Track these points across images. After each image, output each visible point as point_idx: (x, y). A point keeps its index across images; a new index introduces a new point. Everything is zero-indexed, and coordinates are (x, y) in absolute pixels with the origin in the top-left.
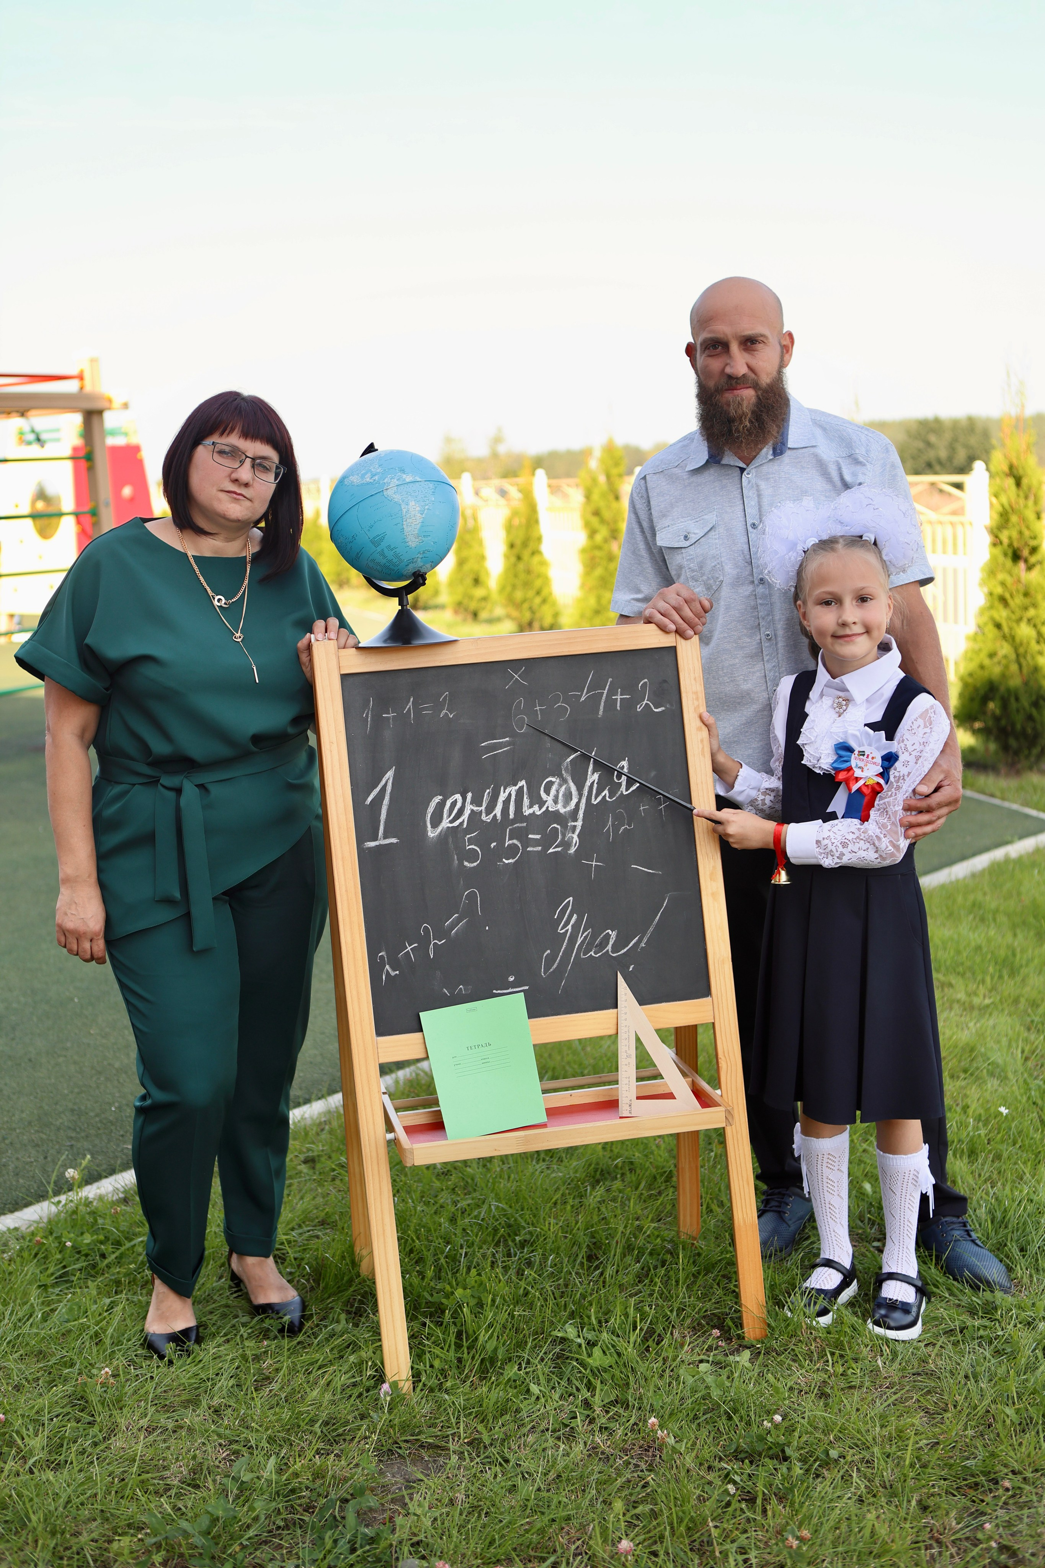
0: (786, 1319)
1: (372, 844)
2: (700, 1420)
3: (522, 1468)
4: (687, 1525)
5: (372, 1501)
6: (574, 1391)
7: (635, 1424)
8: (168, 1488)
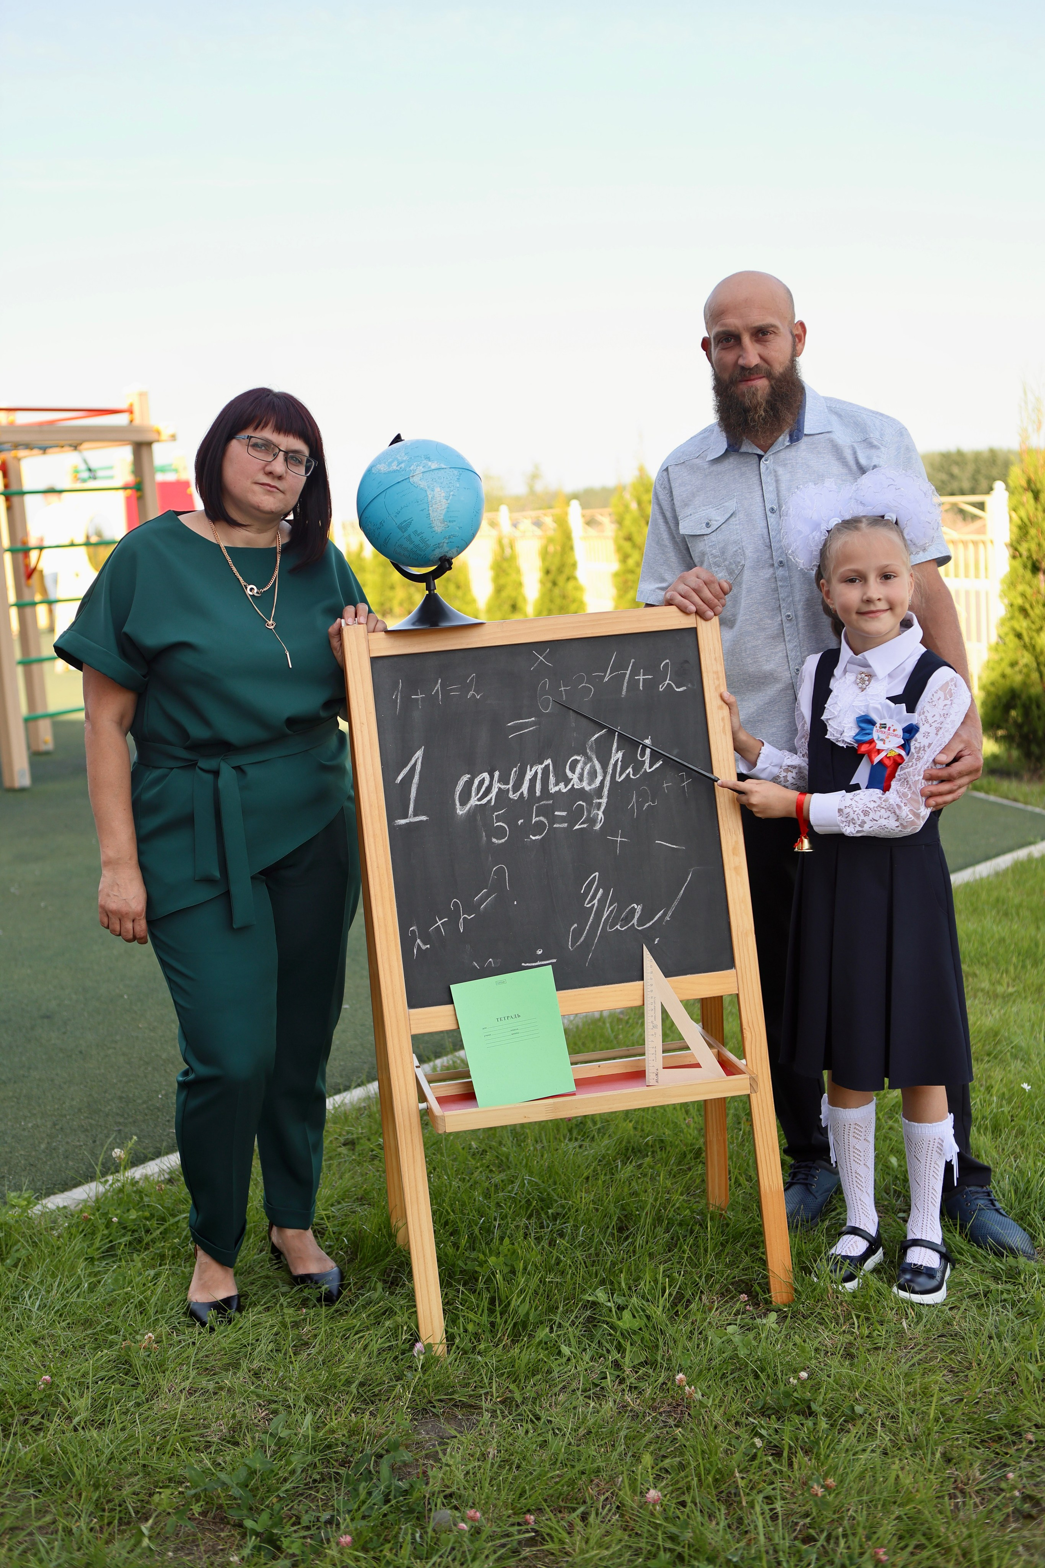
0: (812, 1284)
1: (403, 822)
2: (728, 1379)
3: (553, 1425)
4: (714, 1476)
5: (406, 1456)
6: (605, 1352)
7: (664, 1383)
8: (208, 1445)
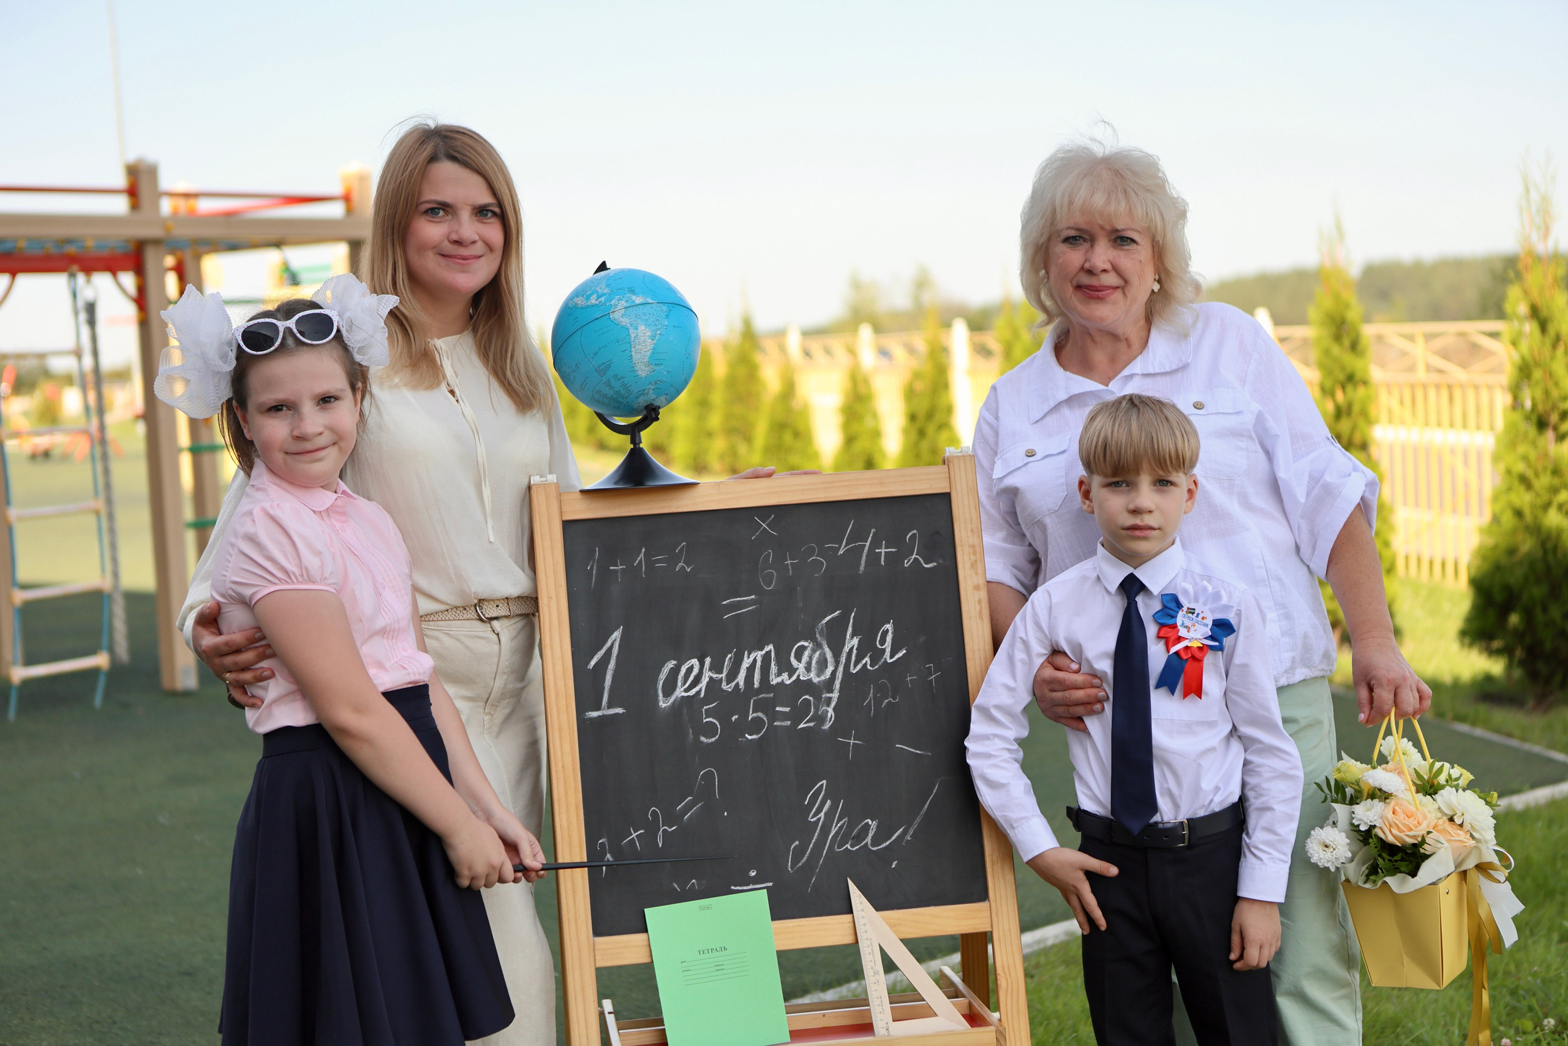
1: (595, 714)
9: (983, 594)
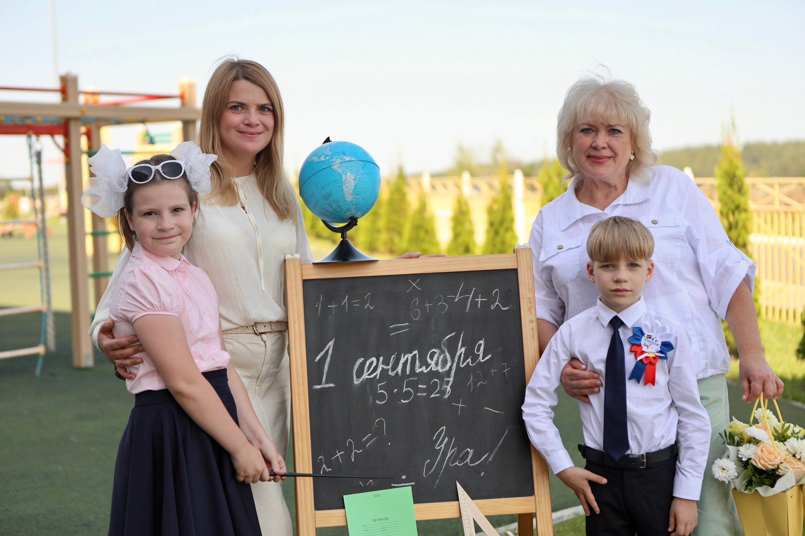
1: (318, 387)
9: (534, 325)
